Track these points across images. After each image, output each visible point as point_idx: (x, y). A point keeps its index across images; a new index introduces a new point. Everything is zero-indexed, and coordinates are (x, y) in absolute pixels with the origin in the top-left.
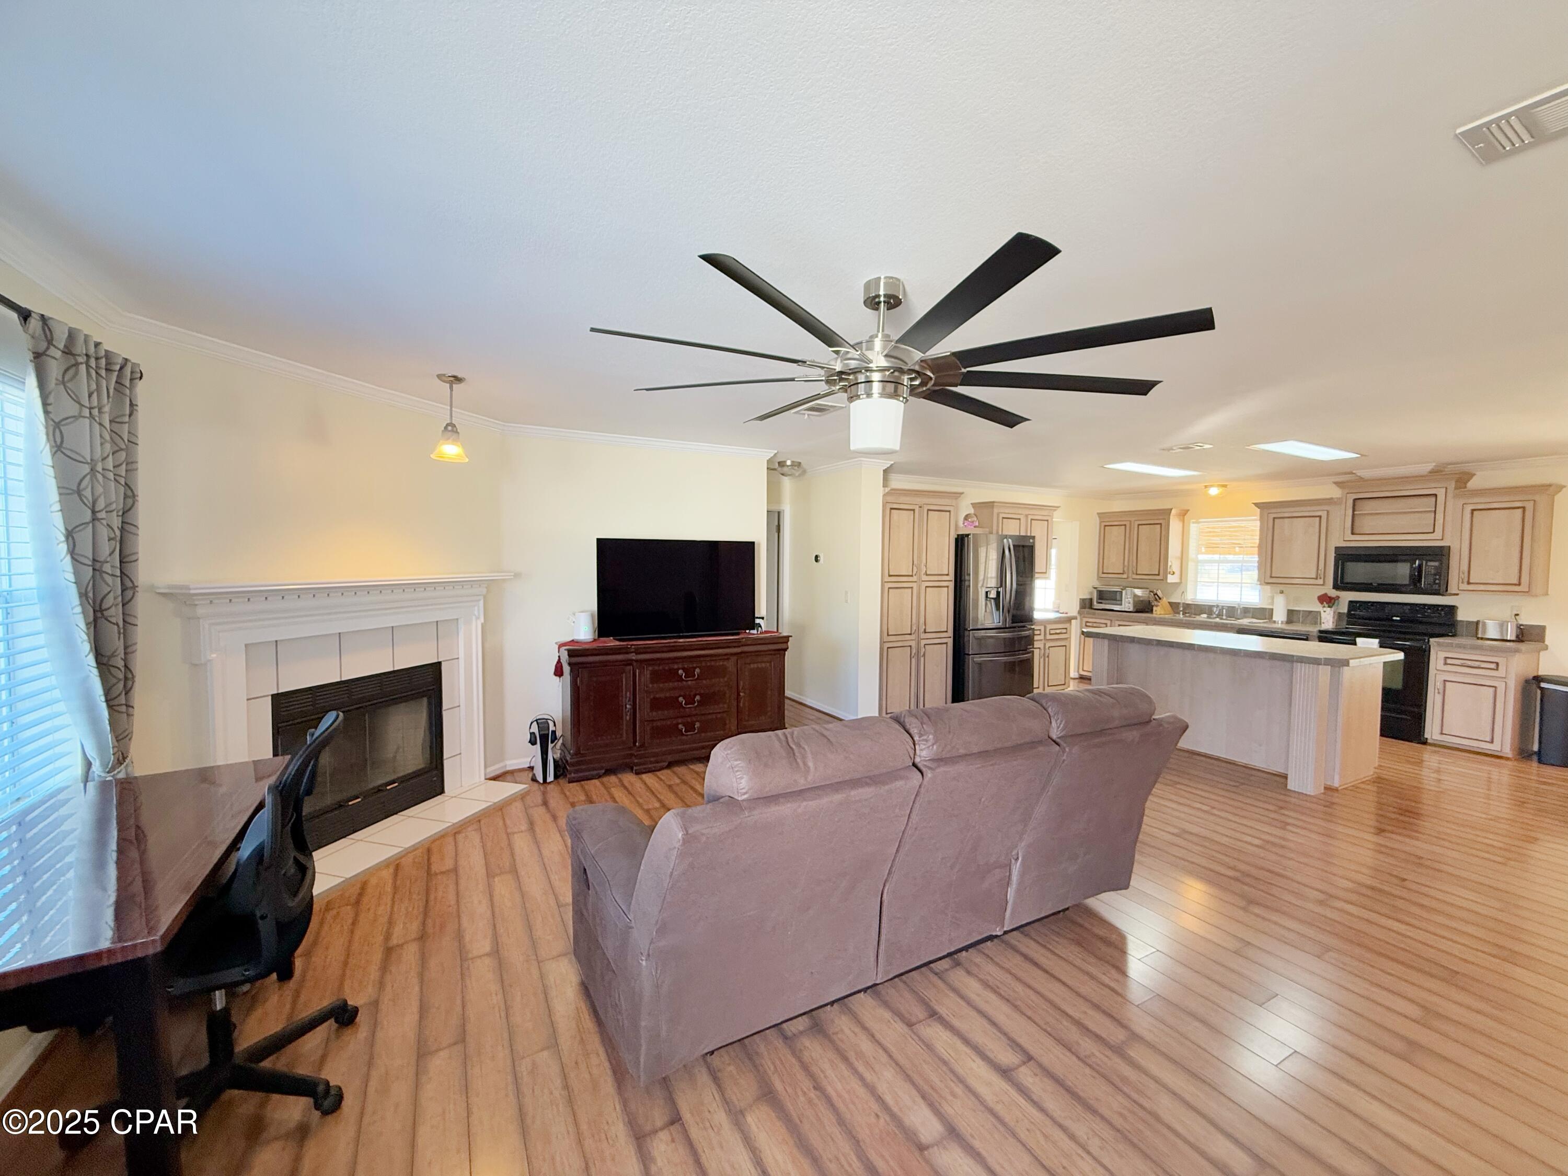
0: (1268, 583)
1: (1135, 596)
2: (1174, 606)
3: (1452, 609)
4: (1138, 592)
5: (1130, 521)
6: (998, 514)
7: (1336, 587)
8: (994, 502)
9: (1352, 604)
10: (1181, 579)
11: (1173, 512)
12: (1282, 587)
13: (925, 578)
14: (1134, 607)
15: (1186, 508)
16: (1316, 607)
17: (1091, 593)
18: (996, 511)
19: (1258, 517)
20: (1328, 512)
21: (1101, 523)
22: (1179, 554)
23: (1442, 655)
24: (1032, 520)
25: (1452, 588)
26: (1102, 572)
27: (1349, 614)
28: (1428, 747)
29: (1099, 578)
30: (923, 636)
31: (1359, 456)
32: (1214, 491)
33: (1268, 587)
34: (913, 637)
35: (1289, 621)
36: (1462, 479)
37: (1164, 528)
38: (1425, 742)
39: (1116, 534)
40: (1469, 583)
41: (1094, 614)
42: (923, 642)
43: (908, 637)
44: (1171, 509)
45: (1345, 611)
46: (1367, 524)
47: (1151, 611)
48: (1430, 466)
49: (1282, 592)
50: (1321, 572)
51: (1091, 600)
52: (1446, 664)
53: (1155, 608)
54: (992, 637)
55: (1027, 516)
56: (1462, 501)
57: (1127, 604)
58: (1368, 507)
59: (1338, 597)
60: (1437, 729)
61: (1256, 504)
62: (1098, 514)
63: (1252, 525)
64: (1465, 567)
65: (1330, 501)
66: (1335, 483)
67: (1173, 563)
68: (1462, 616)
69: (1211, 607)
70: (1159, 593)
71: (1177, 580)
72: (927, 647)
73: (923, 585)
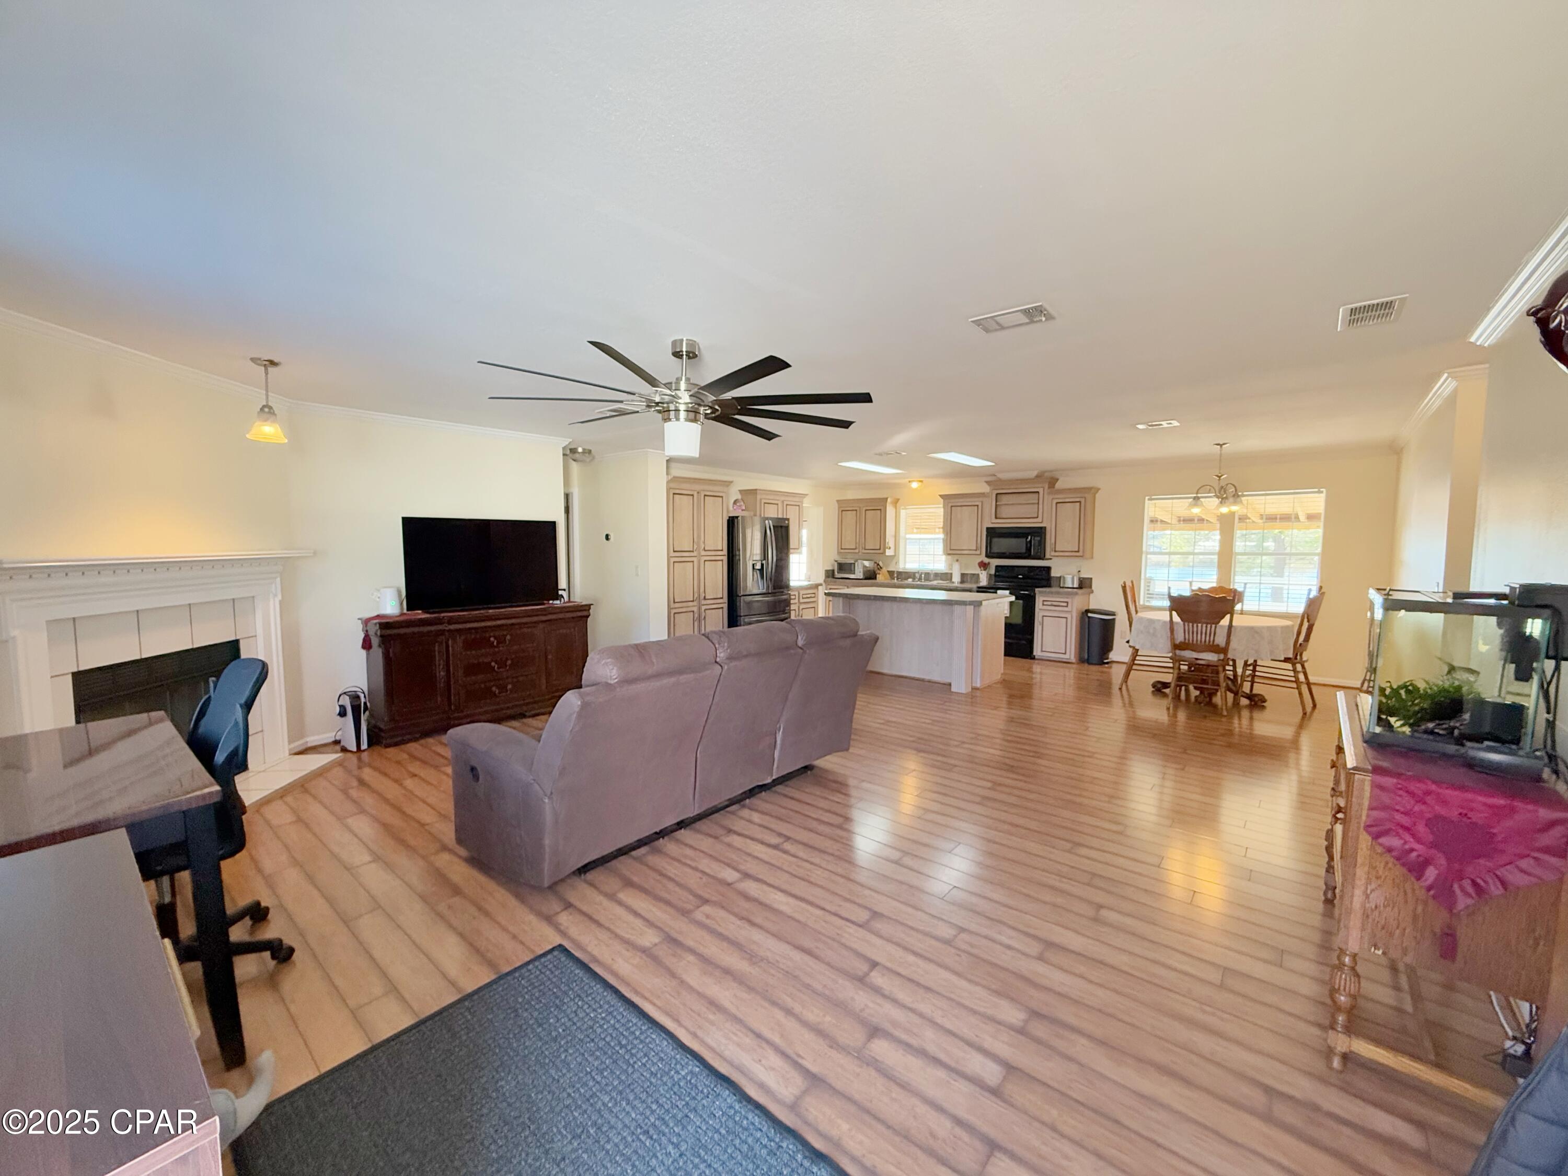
0: (949, 554)
1: (865, 567)
2: (891, 573)
3: (1048, 569)
4: (867, 563)
5: (860, 508)
6: (761, 499)
7: (987, 556)
8: (756, 490)
9: (997, 567)
10: (895, 552)
11: (889, 500)
12: (956, 557)
13: (703, 553)
14: (864, 574)
15: (898, 497)
16: (977, 570)
17: (833, 565)
18: (759, 497)
19: (942, 506)
20: (982, 502)
21: (839, 508)
22: (893, 533)
23: (1042, 599)
24: (787, 505)
25: (1047, 556)
26: (841, 549)
27: (995, 575)
28: (1036, 661)
29: (839, 553)
30: (703, 602)
31: (993, 464)
32: (915, 485)
33: (950, 557)
34: (695, 603)
35: (962, 582)
36: (1052, 482)
37: (882, 511)
38: (1034, 658)
39: (850, 517)
40: (1055, 551)
41: (835, 582)
42: (703, 608)
43: (691, 604)
44: (887, 499)
45: (993, 572)
46: (1005, 511)
47: (875, 578)
48: (1035, 473)
49: (957, 560)
50: (979, 545)
51: (833, 571)
52: (1043, 605)
53: (878, 576)
54: (758, 601)
55: (783, 502)
56: (1051, 497)
57: (859, 574)
58: (1005, 500)
59: (989, 563)
60: (1039, 649)
61: (940, 496)
62: (838, 501)
63: (938, 511)
64: (1053, 541)
65: (982, 495)
66: (986, 482)
67: (890, 540)
68: (1054, 573)
69: (914, 573)
70: (881, 563)
71: (892, 554)
72: (706, 612)
73: (702, 560)
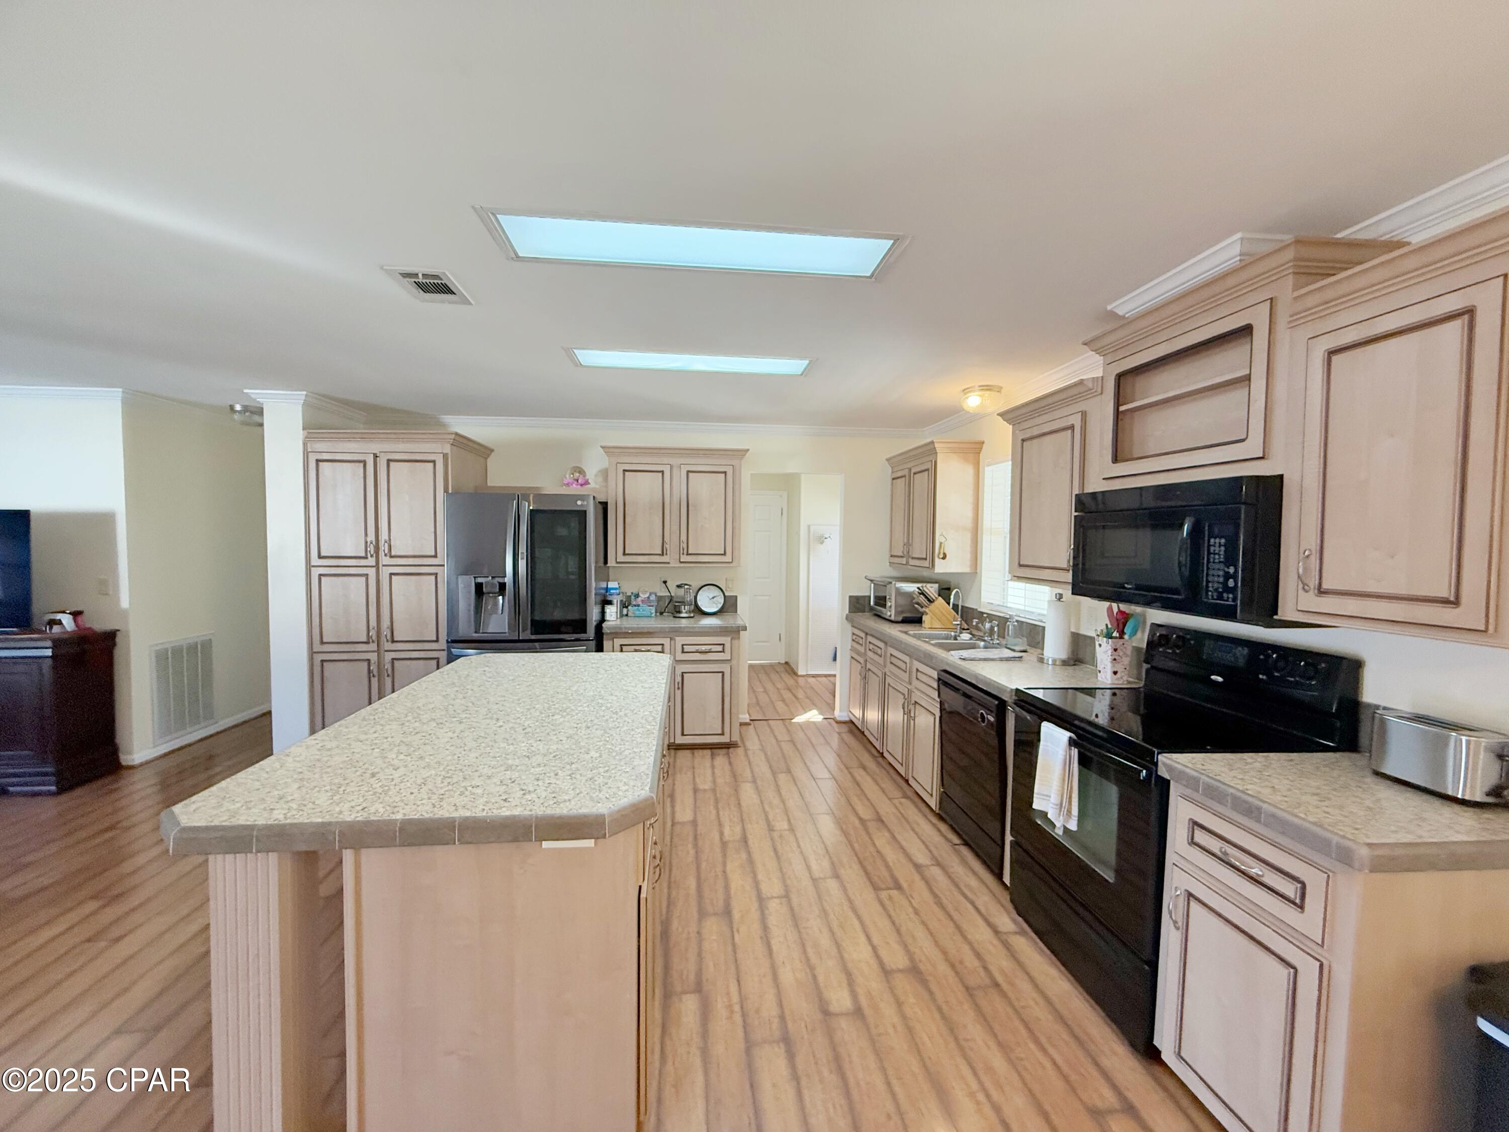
0: (1018, 578)
1: (900, 595)
4: (908, 588)
5: (909, 470)
9: (1152, 632)
10: (974, 565)
11: (947, 449)
13: (389, 561)
14: (899, 611)
15: (978, 439)
20: (1084, 414)
21: (890, 473)
22: (967, 523)
23: (1186, 811)
25: (1287, 604)
26: (887, 554)
27: (1147, 657)
28: (1162, 1077)
29: (885, 563)
30: (389, 646)
32: (972, 401)
34: (373, 647)
35: (1074, 660)
37: (930, 475)
39: (900, 491)
40: (1320, 590)
42: (389, 656)
43: (364, 647)
44: (938, 444)
51: (865, 598)
52: (1192, 841)
56: (1307, 331)
61: (1003, 416)
62: (889, 460)
64: (1311, 539)
65: (1082, 389)
68: (1379, 690)
70: (931, 590)
72: (396, 663)
73: (385, 572)
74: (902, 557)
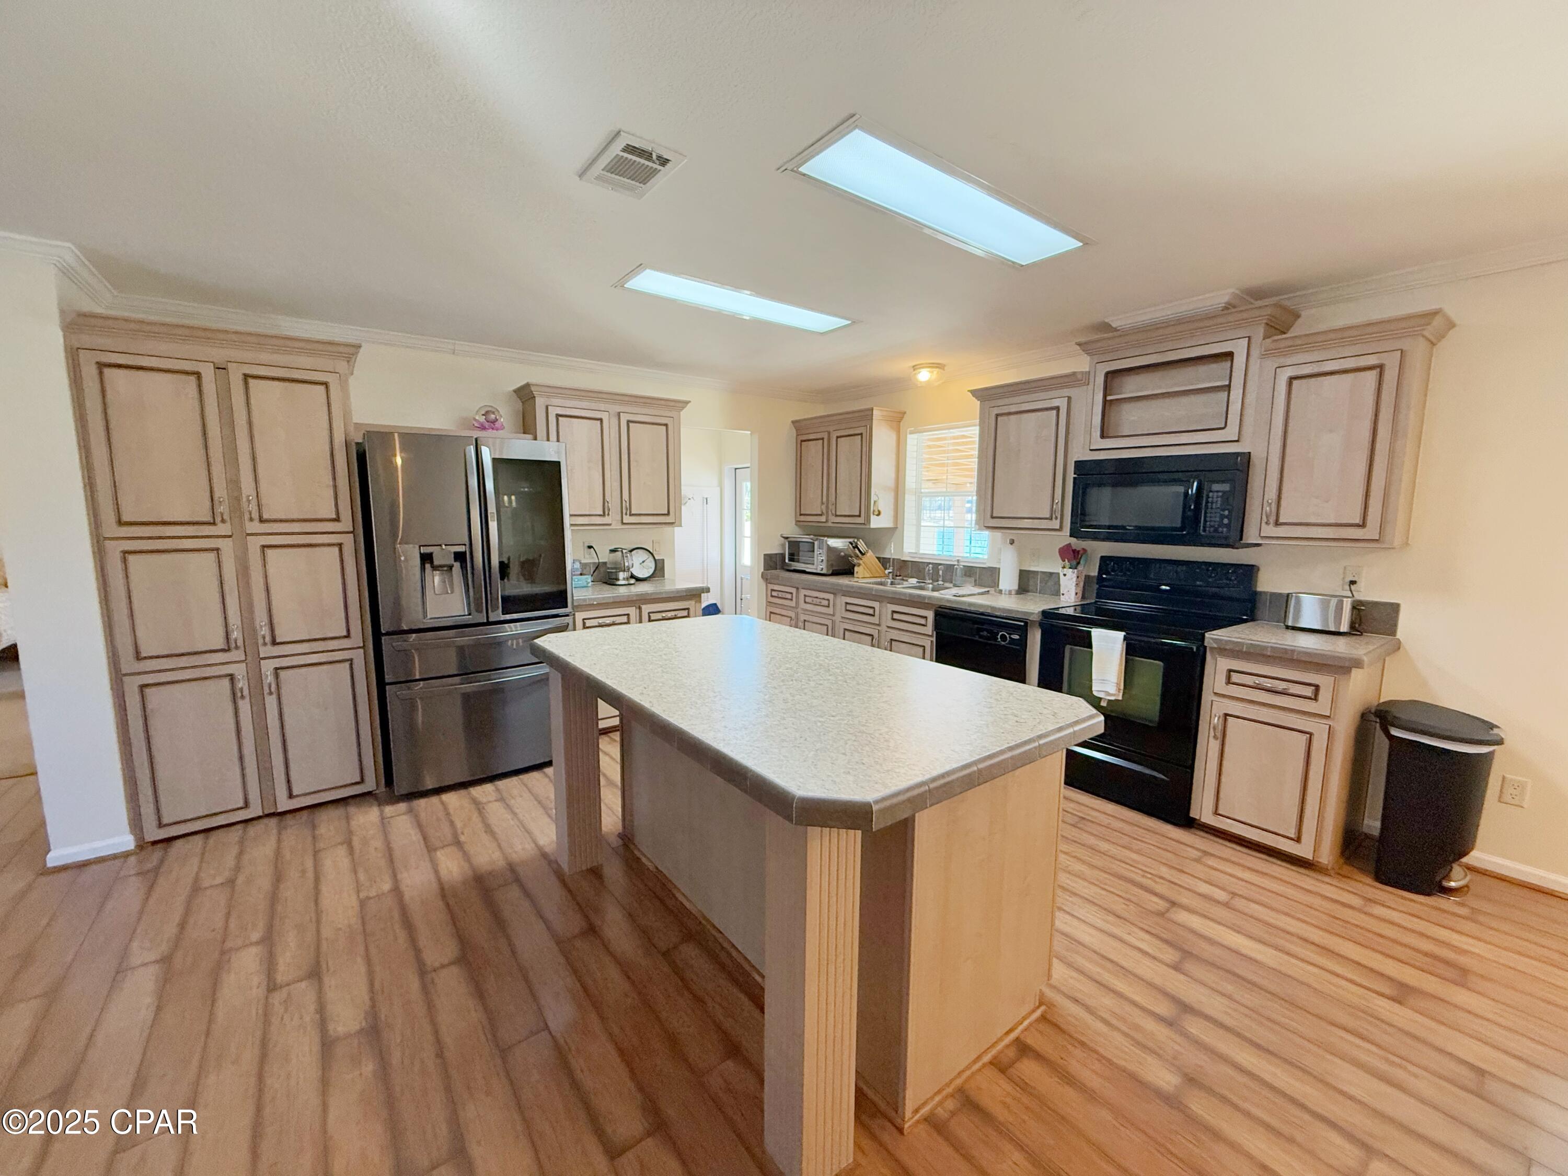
0: (988, 528)
1: (830, 549)
3: (1249, 572)
5: (828, 432)
6: (547, 408)
7: (1078, 533)
8: (529, 386)
9: (1103, 559)
10: (895, 521)
11: (876, 414)
12: (1007, 534)
13: (256, 527)
15: (901, 408)
17: (783, 545)
18: (540, 402)
20: (1069, 398)
21: (797, 435)
22: (891, 483)
23: (1225, 664)
24: (629, 422)
25: (1251, 535)
26: (798, 514)
27: (1100, 579)
28: (1200, 835)
29: (798, 522)
30: (269, 650)
32: (924, 376)
34: (237, 655)
35: (1023, 589)
36: (1283, 317)
37: (866, 439)
38: (1191, 822)
39: (812, 453)
40: (1277, 523)
41: (781, 578)
43: (214, 657)
44: (872, 409)
45: (1094, 573)
46: (1127, 419)
47: (851, 573)
49: (1010, 542)
50: (1056, 507)
51: (783, 555)
52: (1229, 682)
53: (856, 569)
55: (617, 415)
56: (1271, 364)
58: (1131, 387)
59: (1082, 551)
60: (1208, 806)
61: (972, 393)
62: (794, 423)
64: (1272, 494)
65: (1069, 379)
66: (1079, 344)
67: (881, 497)
68: (1267, 583)
69: (926, 565)
70: (861, 545)
71: (889, 524)
72: (282, 674)
73: (254, 544)
74: (821, 515)
